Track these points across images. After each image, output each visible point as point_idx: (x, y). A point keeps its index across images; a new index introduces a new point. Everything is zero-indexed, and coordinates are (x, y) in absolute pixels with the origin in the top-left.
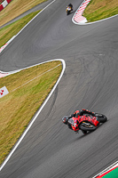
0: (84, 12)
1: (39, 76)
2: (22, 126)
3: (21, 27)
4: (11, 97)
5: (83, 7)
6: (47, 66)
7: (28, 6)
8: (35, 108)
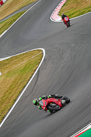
0: (60, 12)
1: (25, 62)
2: (12, 100)
3: (11, 24)
4: (3, 77)
5: (59, 8)
6: (31, 54)
7: (16, 7)
8: (22, 86)
